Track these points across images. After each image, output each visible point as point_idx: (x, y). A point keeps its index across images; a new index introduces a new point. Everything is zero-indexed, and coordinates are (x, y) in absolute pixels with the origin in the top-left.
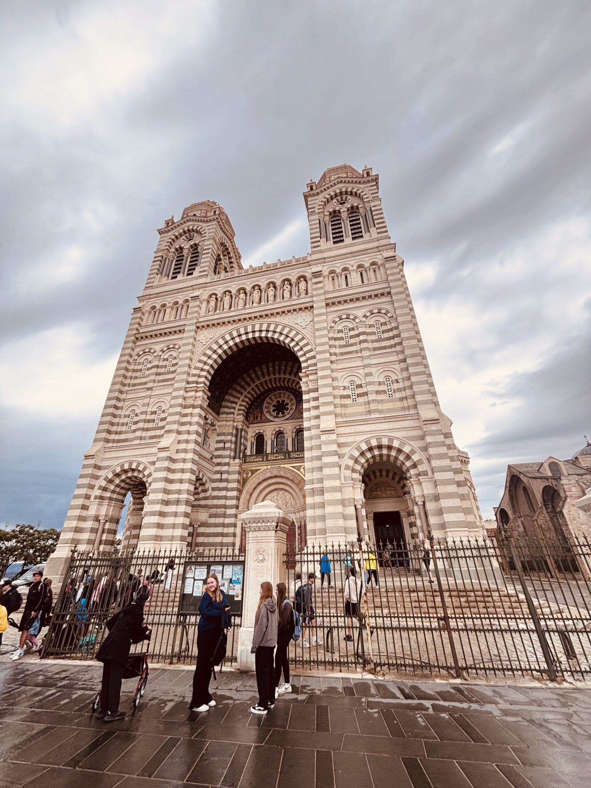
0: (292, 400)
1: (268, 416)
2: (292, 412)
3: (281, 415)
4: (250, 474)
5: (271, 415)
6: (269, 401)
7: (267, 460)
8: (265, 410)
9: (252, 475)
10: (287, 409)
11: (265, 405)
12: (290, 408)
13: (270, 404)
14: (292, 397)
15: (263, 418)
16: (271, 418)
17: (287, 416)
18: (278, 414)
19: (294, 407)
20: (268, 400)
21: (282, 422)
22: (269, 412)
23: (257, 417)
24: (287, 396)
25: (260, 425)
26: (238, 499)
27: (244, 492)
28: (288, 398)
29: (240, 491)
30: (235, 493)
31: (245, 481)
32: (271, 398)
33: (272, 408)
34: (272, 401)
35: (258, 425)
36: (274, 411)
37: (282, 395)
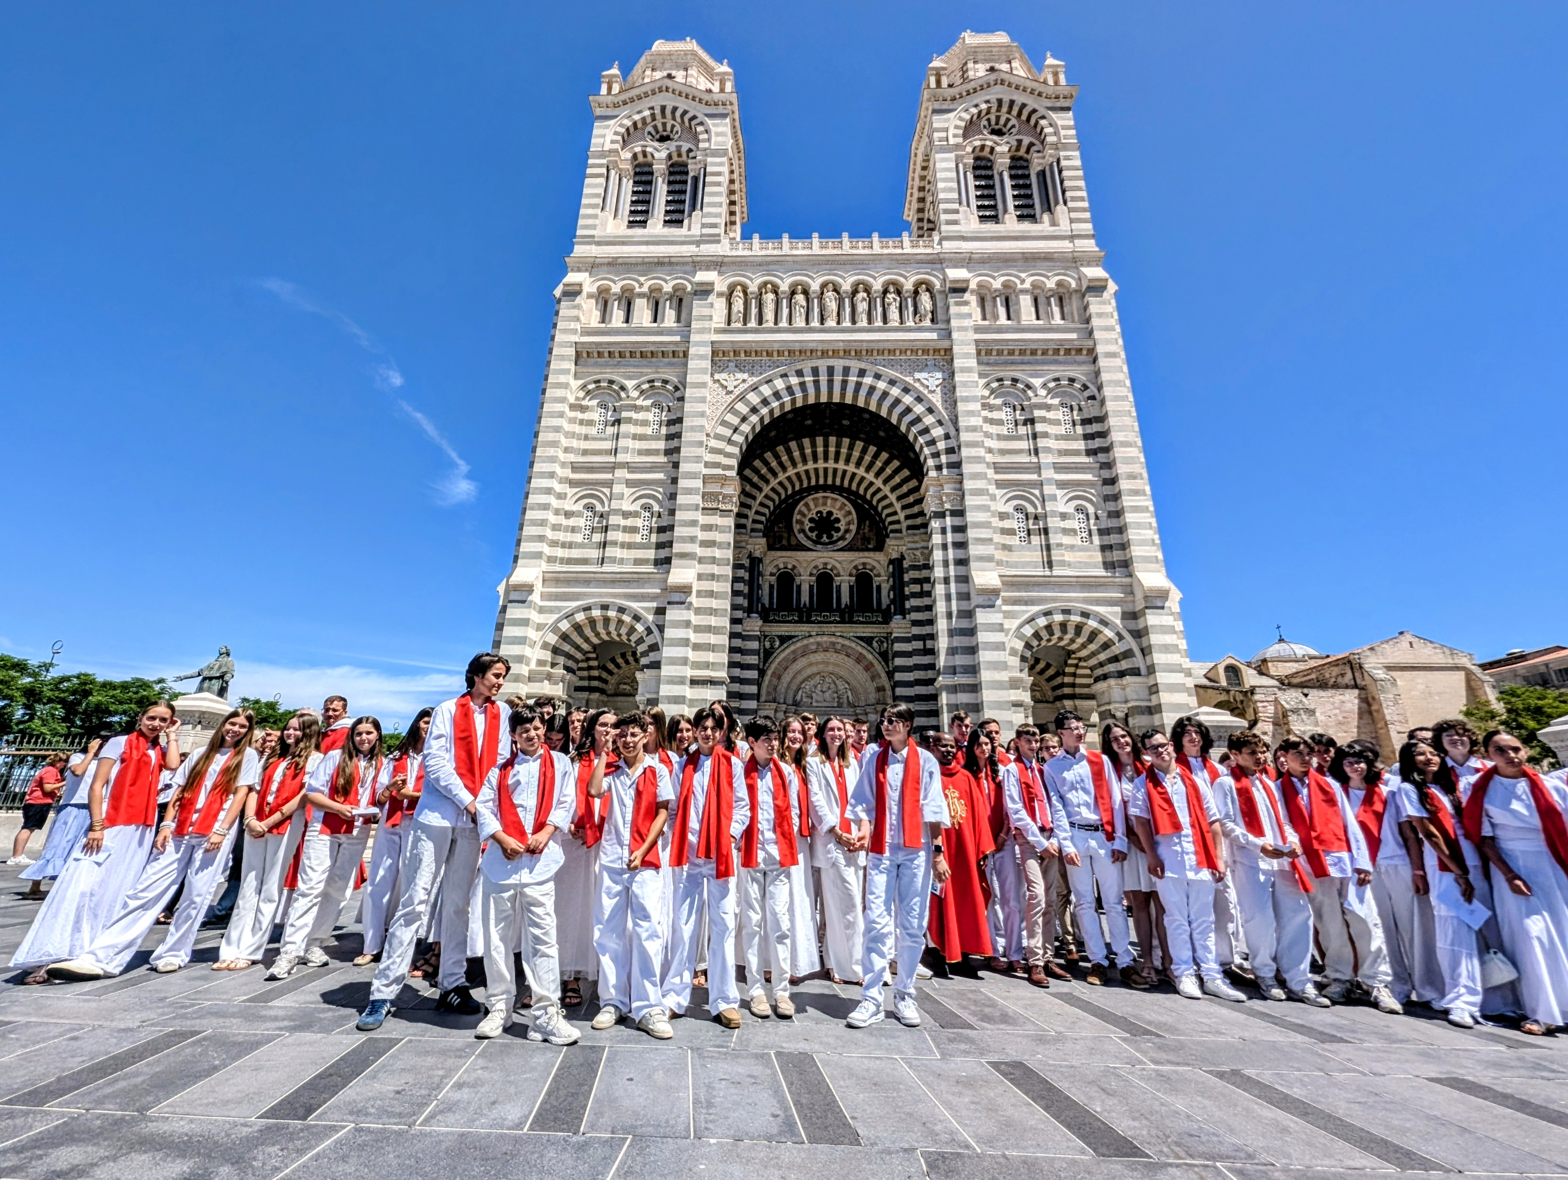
0: (849, 513)
1: (801, 537)
2: (849, 537)
3: (825, 539)
4: (777, 643)
5: (808, 538)
6: (804, 509)
7: (809, 621)
8: (796, 527)
9: (781, 644)
10: (838, 530)
11: (796, 517)
12: (843, 528)
13: (804, 515)
14: (849, 507)
15: (793, 542)
16: (808, 544)
17: (841, 544)
18: (819, 536)
19: (853, 528)
20: (801, 506)
21: (831, 554)
22: (802, 531)
23: (781, 538)
24: (838, 505)
25: (789, 553)
26: (759, 684)
27: (769, 672)
28: (841, 509)
29: (762, 673)
30: (753, 674)
31: (767, 654)
32: (807, 505)
33: (808, 525)
34: (809, 510)
35: (784, 553)
36: (811, 530)
37: (829, 501)
